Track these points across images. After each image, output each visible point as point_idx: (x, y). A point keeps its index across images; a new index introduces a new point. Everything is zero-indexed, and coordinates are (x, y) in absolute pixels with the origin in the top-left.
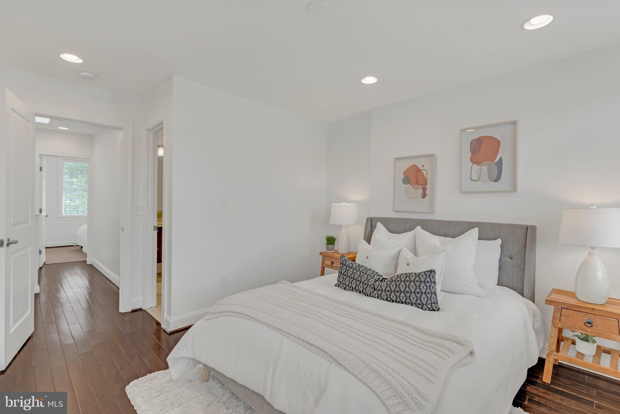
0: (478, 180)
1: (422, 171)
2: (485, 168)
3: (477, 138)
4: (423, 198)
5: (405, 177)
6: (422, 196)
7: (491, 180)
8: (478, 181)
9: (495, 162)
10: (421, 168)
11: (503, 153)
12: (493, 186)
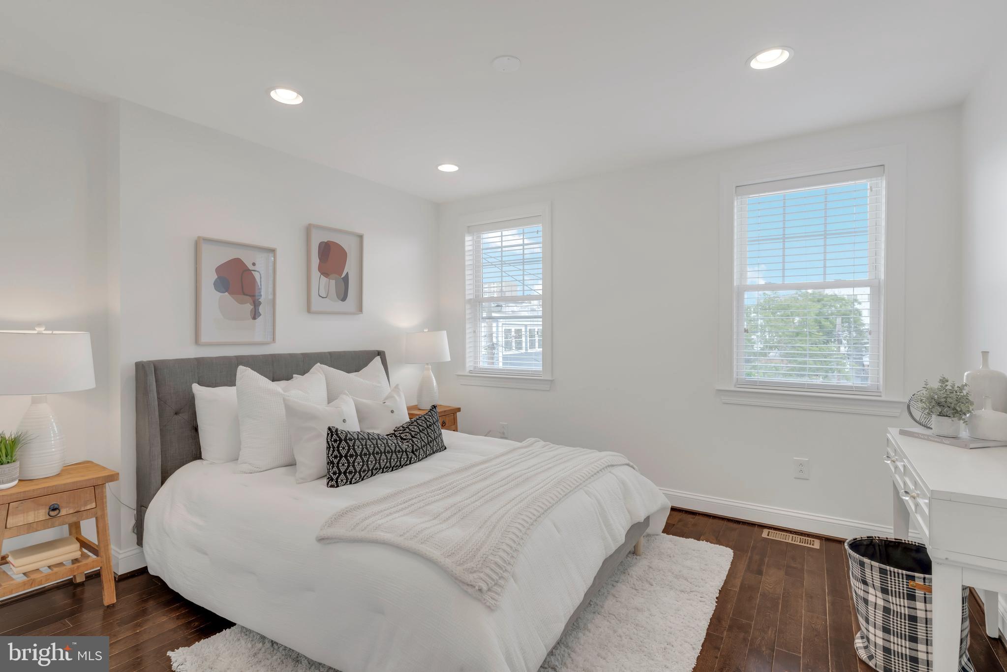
0: (326, 297)
1: (252, 272)
2: (333, 282)
3: (326, 241)
4: (254, 318)
5: (219, 278)
6: (253, 316)
7: (338, 298)
8: (326, 299)
9: (342, 277)
10: (251, 267)
11: (350, 268)
12: (339, 305)
